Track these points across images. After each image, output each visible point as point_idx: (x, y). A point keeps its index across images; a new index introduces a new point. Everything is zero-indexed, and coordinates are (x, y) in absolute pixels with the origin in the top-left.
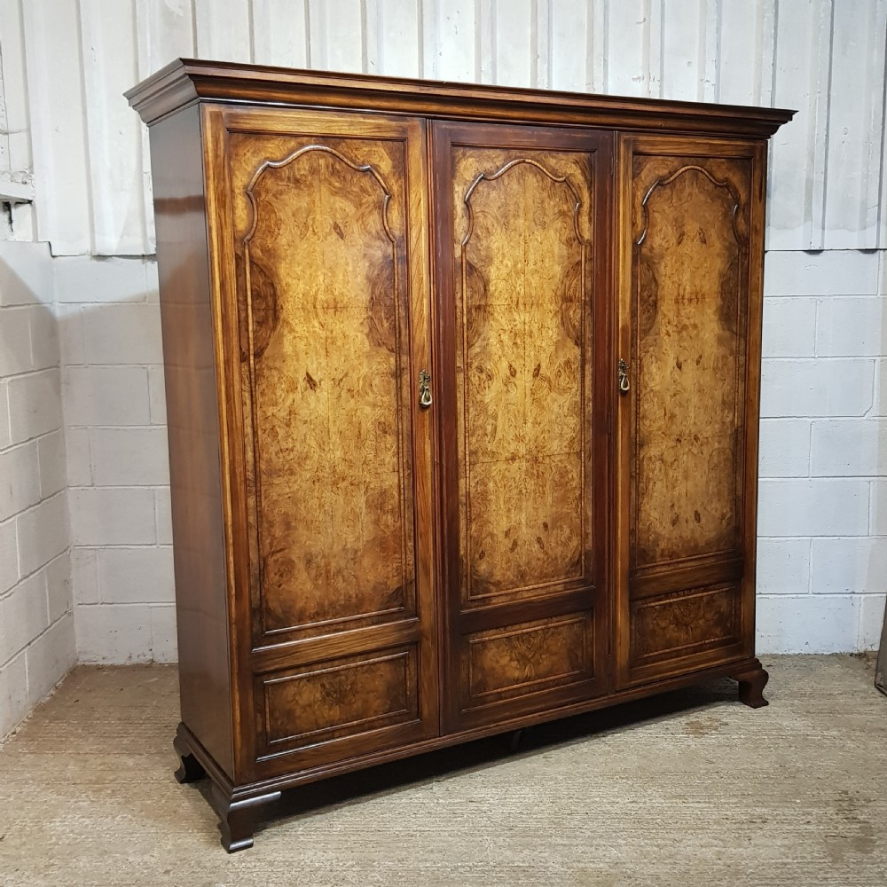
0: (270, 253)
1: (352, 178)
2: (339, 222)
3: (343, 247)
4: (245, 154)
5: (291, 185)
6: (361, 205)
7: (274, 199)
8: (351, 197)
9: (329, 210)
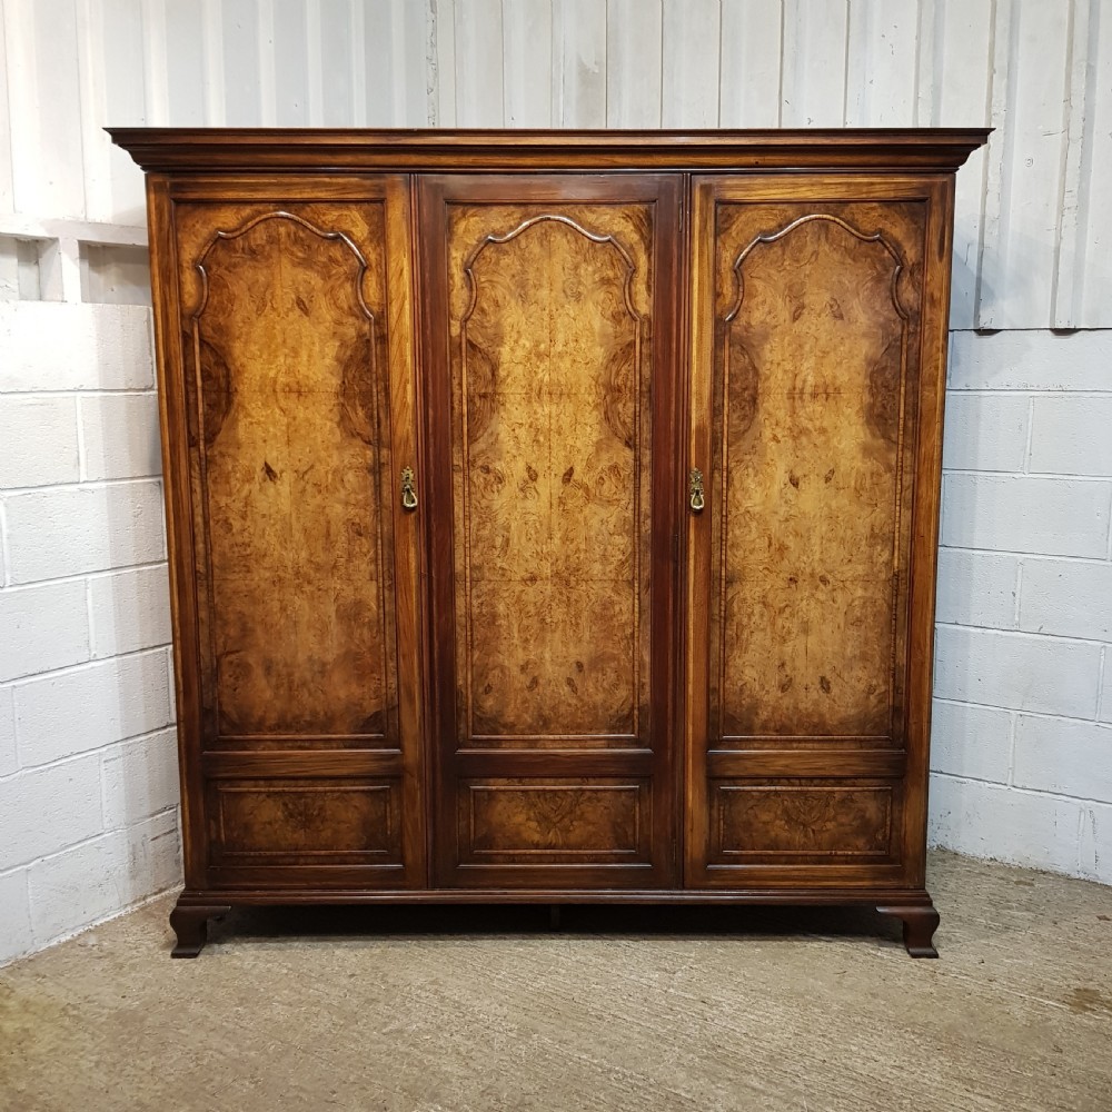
0: (222, 330)
1: (318, 247)
2: (303, 296)
3: (308, 324)
4: (194, 226)
5: (246, 256)
6: (329, 277)
7: (227, 272)
8: (316, 267)
9: (290, 283)
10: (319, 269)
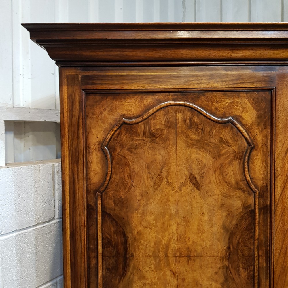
0: (122, 203)
1: (211, 130)
2: (196, 173)
3: (198, 197)
4: (101, 113)
5: (146, 139)
6: (220, 156)
7: (130, 153)
8: (208, 148)
9: (185, 162)
10: (211, 150)
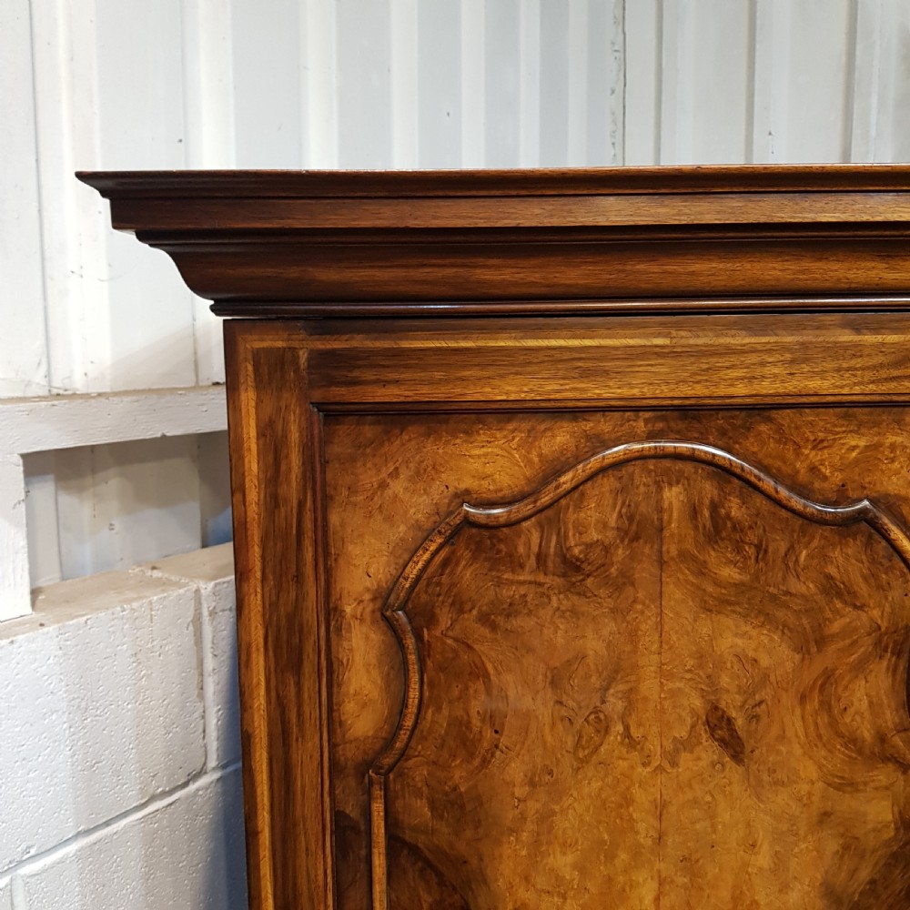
0: (460, 808)
1: (791, 548)
2: (732, 704)
3: (736, 788)
4: (383, 485)
5: (548, 580)
6: (822, 642)
7: (485, 631)
8: (780, 614)
9: (690, 663)
10: (792, 620)
